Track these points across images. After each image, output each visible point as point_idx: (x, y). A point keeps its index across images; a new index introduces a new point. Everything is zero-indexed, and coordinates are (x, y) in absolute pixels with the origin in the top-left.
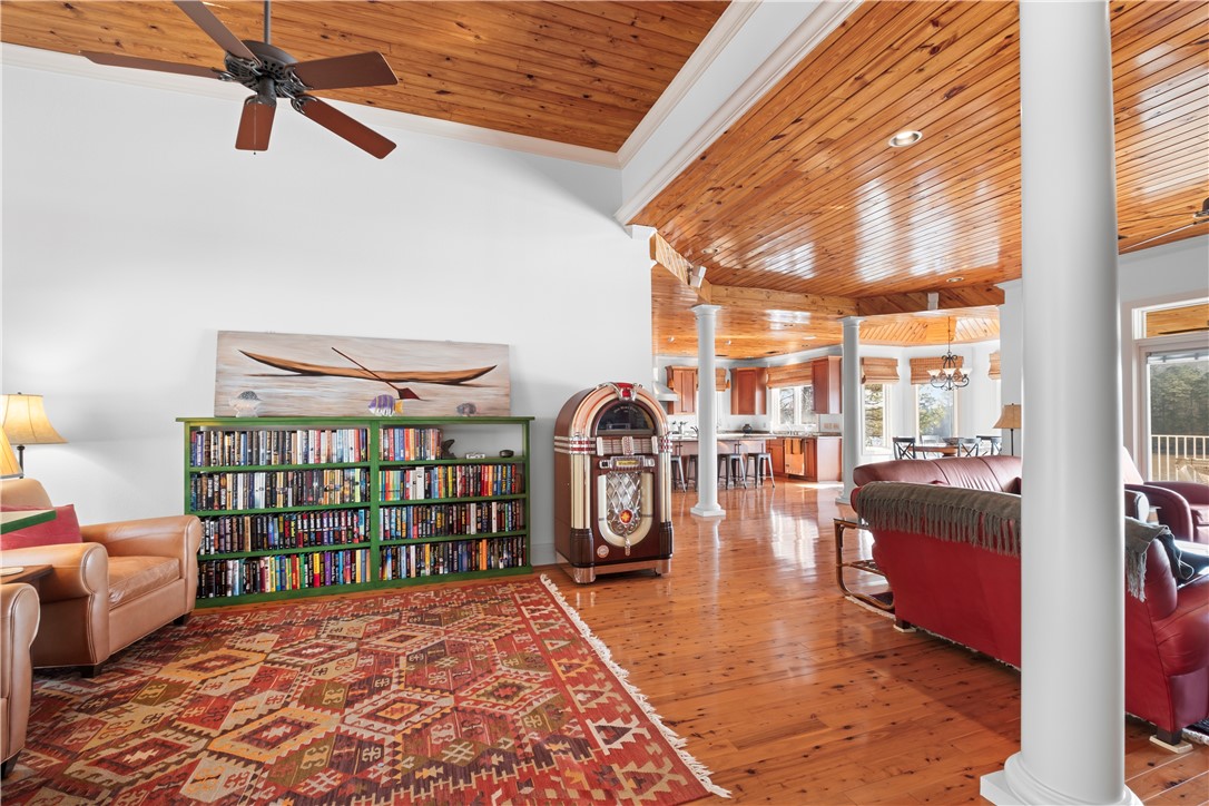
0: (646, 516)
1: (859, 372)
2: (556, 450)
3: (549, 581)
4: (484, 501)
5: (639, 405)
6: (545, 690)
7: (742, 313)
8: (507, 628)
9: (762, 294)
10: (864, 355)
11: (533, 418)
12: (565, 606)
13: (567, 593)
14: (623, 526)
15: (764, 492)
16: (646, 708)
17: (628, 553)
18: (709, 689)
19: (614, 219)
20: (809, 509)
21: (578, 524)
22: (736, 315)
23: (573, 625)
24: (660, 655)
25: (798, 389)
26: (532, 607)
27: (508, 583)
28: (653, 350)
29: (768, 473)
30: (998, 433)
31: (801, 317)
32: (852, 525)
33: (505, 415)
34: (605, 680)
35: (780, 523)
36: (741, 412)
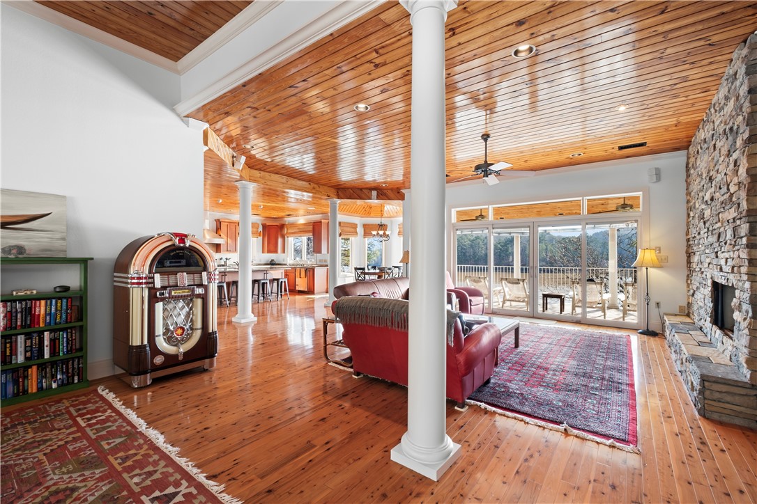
0: (197, 329)
1: (338, 230)
2: (115, 284)
3: (107, 391)
4: (34, 332)
5: (192, 249)
6: (100, 484)
7: (270, 189)
8: (61, 440)
9: (284, 179)
10: (341, 221)
11: (92, 259)
12: (122, 409)
13: (125, 397)
14: (177, 339)
15: (283, 302)
16: (193, 471)
17: (181, 358)
18: (243, 443)
19: (173, 110)
20: (309, 311)
21: (136, 341)
22: (266, 190)
23: (130, 423)
24: (205, 429)
25: (304, 239)
26: (89, 416)
27: (61, 400)
28: (205, 207)
29: (285, 290)
30: (401, 264)
31: (306, 196)
32: (332, 321)
33: (61, 255)
34: (159, 460)
35: (292, 321)
36: (269, 252)
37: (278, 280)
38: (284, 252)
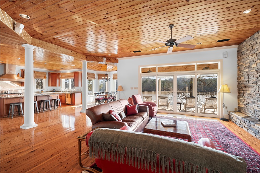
1: (87, 76)
9: (55, 47)
10: (88, 72)
25: (70, 80)
36: (52, 86)
37: (55, 100)
38: (60, 86)
